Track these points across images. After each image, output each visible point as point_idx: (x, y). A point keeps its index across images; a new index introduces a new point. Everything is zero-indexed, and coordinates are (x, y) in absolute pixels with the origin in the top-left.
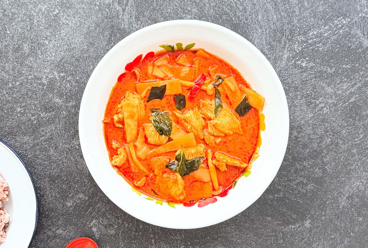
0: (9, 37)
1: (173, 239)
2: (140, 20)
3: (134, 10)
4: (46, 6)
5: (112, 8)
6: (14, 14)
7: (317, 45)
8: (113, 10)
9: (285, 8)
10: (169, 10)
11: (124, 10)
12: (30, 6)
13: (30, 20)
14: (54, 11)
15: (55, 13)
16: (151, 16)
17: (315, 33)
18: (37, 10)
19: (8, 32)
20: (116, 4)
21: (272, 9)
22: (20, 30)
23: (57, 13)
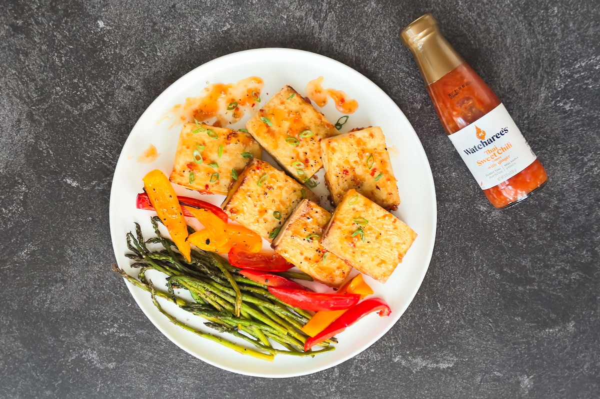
0: (160, 61)
1: (386, 346)
2: (343, 41)
3: (335, 27)
4: (212, 19)
5: (305, 23)
6: (167, 29)
7: (586, 82)
8: (307, 26)
9: (542, 29)
10: (384, 28)
11: (321, 26)
12: (190, 19)
13: (190, 37)
14: (224, 26)
15: (225, 28)
16: (359, 35)
17: (583, 64)
18: (200, 24)
19: (159, 54)
20: (311, 19)
21: (524, 31)
22: (176, 52)
23: (229, 29)
